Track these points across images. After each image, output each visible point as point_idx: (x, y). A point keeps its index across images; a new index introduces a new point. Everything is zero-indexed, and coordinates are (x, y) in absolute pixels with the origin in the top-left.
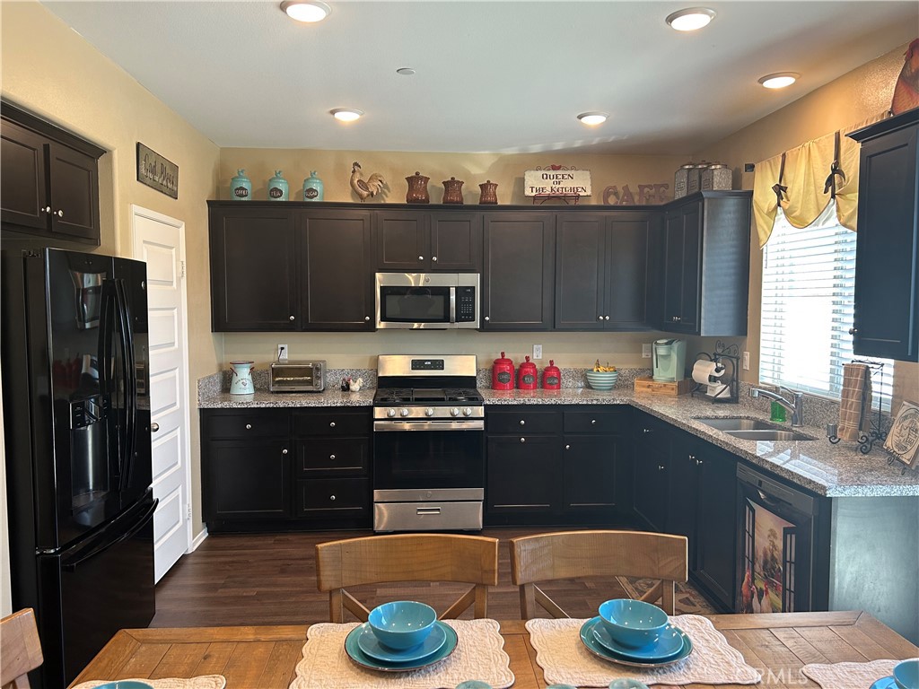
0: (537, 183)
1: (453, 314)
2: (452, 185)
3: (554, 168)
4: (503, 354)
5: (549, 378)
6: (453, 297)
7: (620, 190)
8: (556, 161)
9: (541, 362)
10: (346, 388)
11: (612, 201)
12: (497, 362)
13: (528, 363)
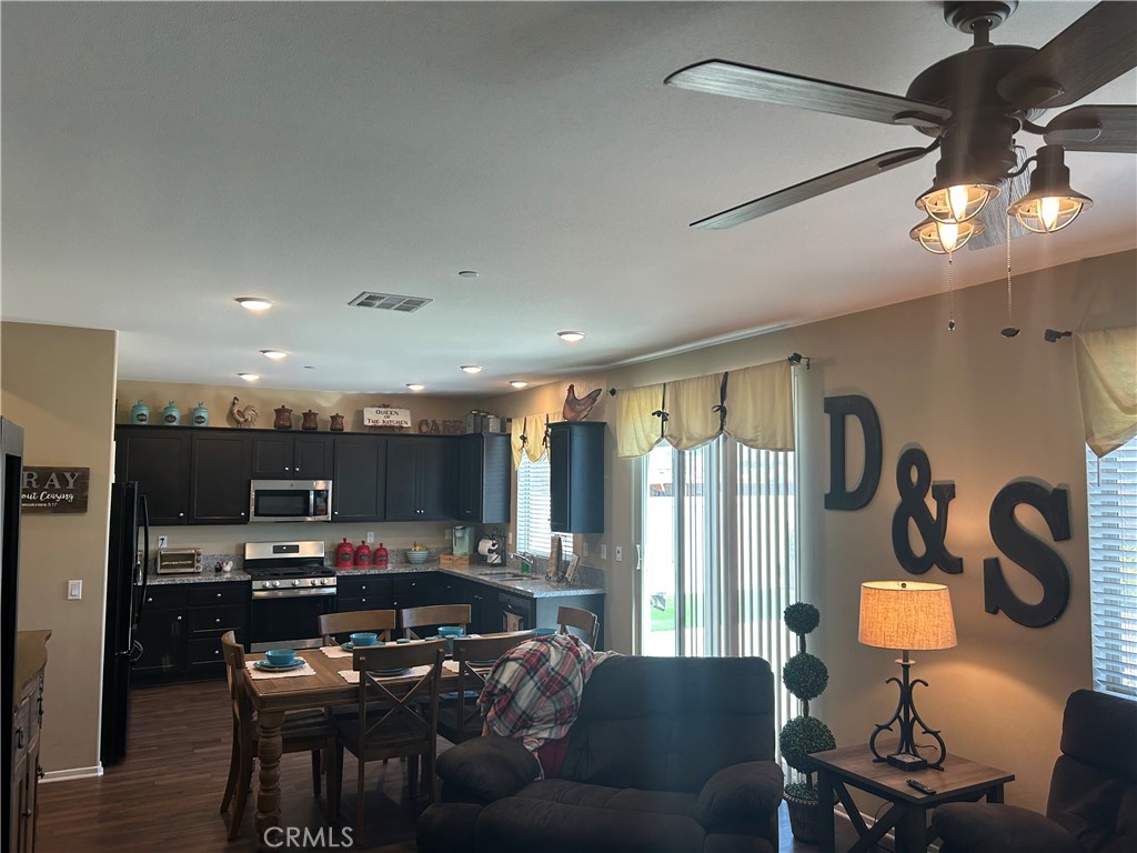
0: (372, 417)
1: (312, 510)
2: (309, 416)
3: (385, 406)
4: (345, 540)
5: (378, 556)
6: (312, 497)
7: (430, 421)
8: (386, 401)
9: (372, 544)
10: (219, 570)
11: (424, 429)
12: (340, 546)
13: (364, 546)
